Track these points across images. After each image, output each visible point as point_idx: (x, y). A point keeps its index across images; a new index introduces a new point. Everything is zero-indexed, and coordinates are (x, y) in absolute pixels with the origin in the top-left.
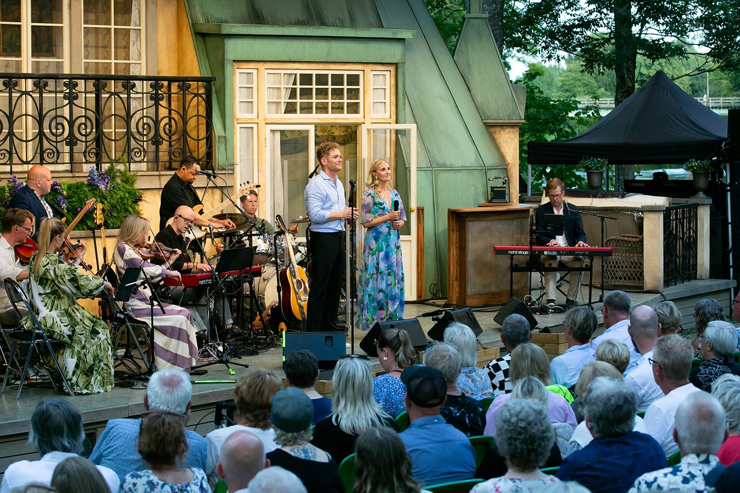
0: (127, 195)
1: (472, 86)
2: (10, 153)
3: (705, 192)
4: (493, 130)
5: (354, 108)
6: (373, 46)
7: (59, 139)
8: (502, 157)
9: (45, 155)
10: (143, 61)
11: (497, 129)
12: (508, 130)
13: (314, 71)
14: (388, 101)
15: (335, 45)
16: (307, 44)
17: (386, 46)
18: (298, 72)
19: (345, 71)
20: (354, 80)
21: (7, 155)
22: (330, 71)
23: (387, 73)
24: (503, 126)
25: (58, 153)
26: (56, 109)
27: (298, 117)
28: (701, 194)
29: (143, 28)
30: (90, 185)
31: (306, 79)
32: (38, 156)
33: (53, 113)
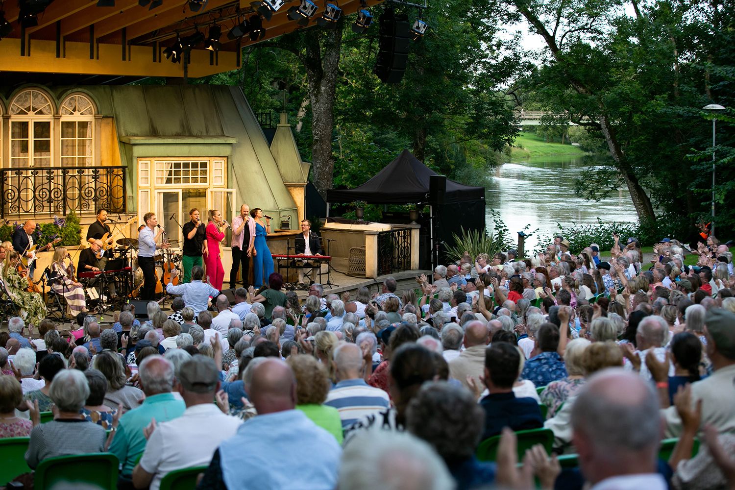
0: (74, 229)
1: (279, 164)
2: (19, 207)
3: (416, 221)
4: (290, 188)
5: (204, 180)
6: (214, 147)
7: (44, 200)
8: (294, 203)
9: (37, 208)
10: (93, 156)
11: (292, 188)
12: (298, 188)
13: (182, 161)
14: (223, 176)
15: (193, 147)
16: (178, 147)
17: (221, 147)
18: (173, 162)
19: (199, 161)
20: (204, 165)
21: (17, 209)
22: (191, 161)
23: (223, 162)
24: (295, 186)
25: (43, 206)
26: (42, 185)
27: (173, 185)
28: (414, 223)
29: (93, 138)
30: (55, 225)
31: (177, 165)
32: (33, 208)
33: (41, 187)
